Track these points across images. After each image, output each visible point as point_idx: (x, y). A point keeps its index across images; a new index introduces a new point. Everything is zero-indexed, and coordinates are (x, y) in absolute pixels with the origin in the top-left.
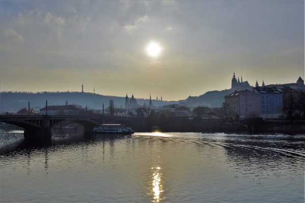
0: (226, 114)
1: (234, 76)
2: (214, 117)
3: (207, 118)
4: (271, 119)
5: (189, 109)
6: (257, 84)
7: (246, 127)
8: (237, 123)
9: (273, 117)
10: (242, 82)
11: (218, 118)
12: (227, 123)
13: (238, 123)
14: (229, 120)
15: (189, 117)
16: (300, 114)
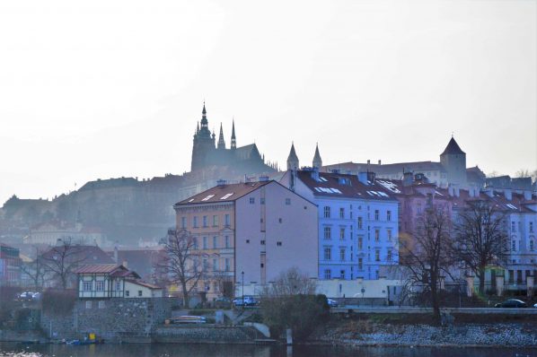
0: (183, 280)
1: (204, 121)
2: (133, 290)
3: (100, 295)
4: (358, 301)
5: (16, 253)
6: (293, 157)
7: (260, 334)
8: (226, 317)
9: (367, 295)
10: (234, 148)
11: (147, 294)
12: (184, 316)
13: (230, 314)
14: (194, 302)
15: (20, 290)
16: (466, 284)
